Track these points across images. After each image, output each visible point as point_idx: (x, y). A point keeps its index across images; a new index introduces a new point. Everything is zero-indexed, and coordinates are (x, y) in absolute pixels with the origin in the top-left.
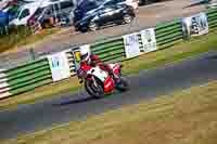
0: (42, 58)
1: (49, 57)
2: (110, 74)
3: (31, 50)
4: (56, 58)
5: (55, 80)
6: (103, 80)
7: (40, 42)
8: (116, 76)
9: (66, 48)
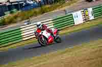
0: (69, 14)
1: (73, 13)
2: (52, 34)
3: (65, 11)
4: (77, 14)
5: (75, 24)
6: (47, 37)
7: (69, 7)
8: (55, 35)
9: (80, 10)
